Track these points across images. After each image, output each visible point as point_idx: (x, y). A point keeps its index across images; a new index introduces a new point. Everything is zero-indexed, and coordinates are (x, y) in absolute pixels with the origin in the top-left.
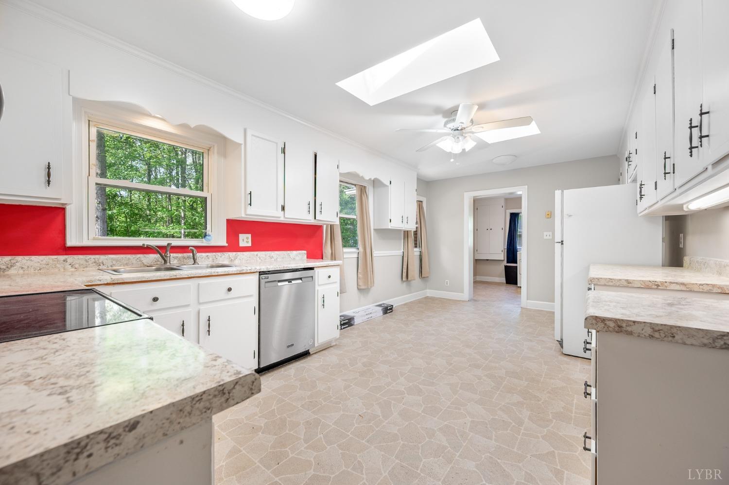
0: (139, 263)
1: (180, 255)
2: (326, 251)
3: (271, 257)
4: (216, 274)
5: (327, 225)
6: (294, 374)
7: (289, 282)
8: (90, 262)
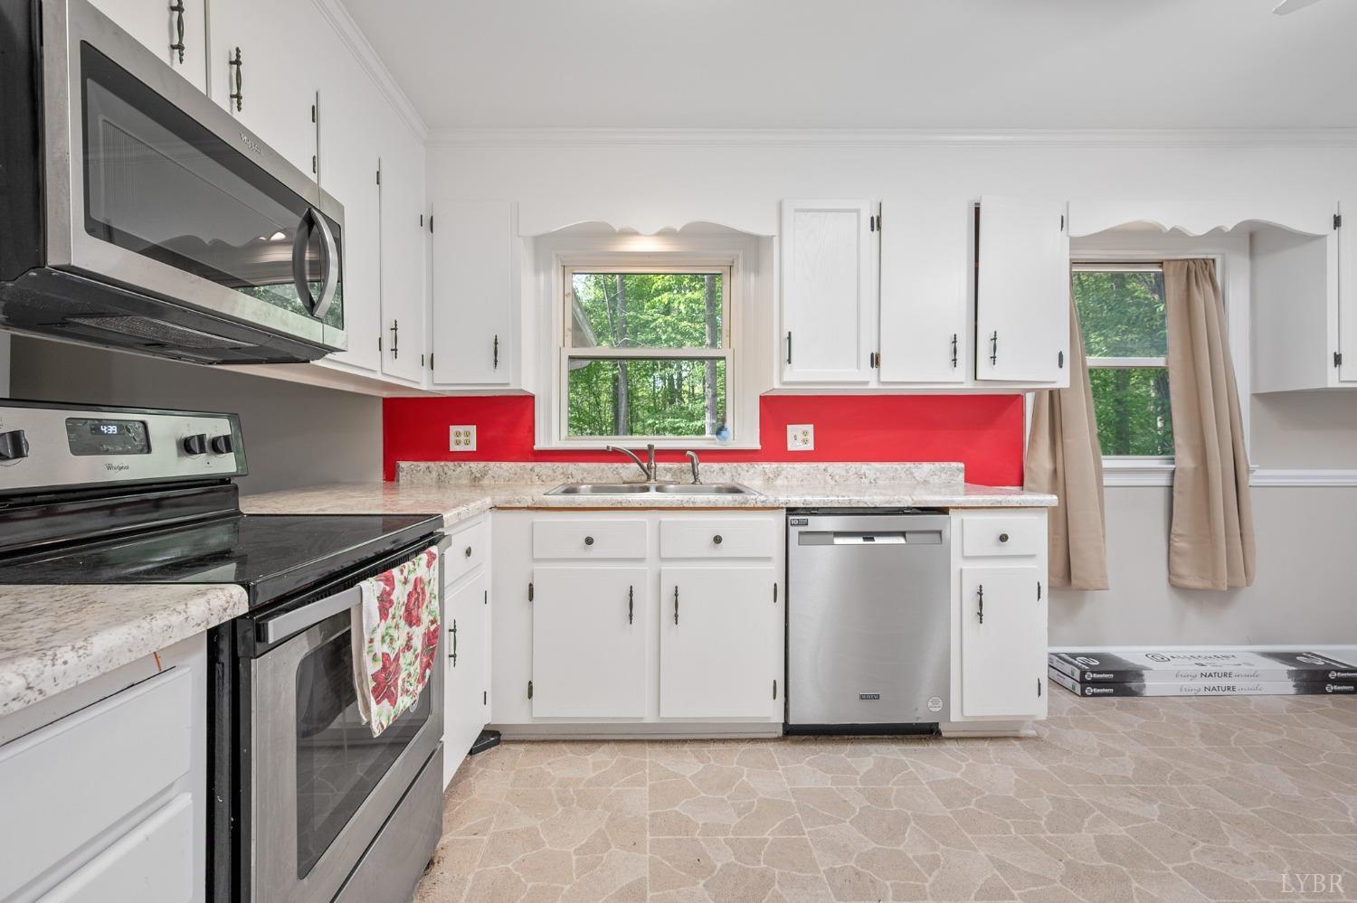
0: (617, 476)
1: (675, 465)
2: (1032, 466)
3: (861, 476)
4: (691, 505)
5: (1038, 393)
6: (866, 773)
7: (865, 539)
8: (558, 473)
